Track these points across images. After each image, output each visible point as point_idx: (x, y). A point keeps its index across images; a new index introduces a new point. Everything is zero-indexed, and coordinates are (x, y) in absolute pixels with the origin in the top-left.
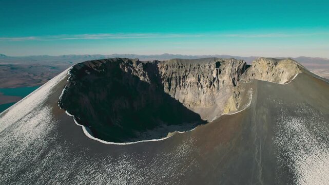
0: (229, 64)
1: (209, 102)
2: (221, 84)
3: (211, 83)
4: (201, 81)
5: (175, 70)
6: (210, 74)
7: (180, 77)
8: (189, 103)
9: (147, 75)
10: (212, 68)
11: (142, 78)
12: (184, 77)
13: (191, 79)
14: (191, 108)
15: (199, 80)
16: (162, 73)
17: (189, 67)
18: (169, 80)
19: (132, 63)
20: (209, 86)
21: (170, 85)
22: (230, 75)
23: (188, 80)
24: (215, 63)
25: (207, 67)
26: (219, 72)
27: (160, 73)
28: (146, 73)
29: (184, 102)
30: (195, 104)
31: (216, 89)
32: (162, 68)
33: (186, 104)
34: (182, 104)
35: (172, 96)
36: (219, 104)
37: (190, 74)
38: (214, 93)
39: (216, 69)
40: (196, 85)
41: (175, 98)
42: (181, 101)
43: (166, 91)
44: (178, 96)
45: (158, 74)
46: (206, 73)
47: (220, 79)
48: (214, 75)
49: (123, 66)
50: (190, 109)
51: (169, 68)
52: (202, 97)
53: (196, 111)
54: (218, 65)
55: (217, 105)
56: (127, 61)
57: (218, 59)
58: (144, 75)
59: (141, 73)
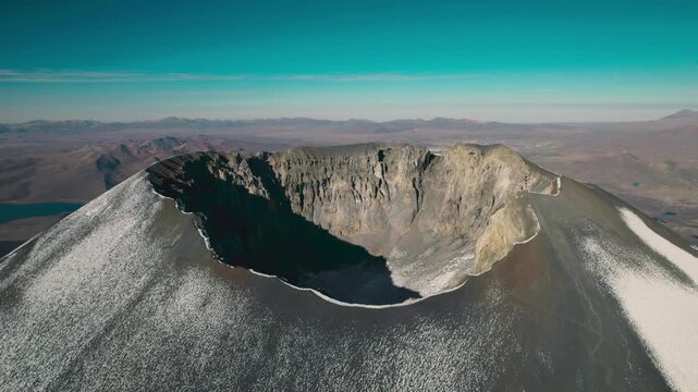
0: (404, 156)
1: (376, 224)
2: (393, 190)
3: (377, 189)
4: (358, 187)
5: (304, 167)
6: (371, 173)
7: (318, 182)
8: (339, 228)
9: (260, 184)
10: (373, 162)
11: (252, 190)
12: (325, 182)
13: (338, 185)
14: (344, 236)
15: (354, 185)
16: (280, 175)
17: (328, 161)
18: (299, 189)
19: (227, 161)
20: (373, 194)
21: (302, 197)
22: (408, 174)
23: (333, 187)
24: (376, 153)
25: (364, 161)
26: (385, 169)
27: (277, 176)
28: (259, 179)
29: (330, 226)
30: (351, 229)
31: (386, 198)
32: (279, 166)
33: (334, 232)
34: (326, 231)
35: (308, 219)
36: (394, 225)
37: (334, 175)
38: (384, 207)
39: (379, 164)
40: (350, 195)
41: (312, 223)
42: (325, 227)
43: (295, 209)
44: (318, 217)
45: (276, 180)
46: (362, 170)
47: (388, 182)
48: (378, 174)
49: (213, 168)
50: (342, 238)
51: (293, 166)
52: (364, 215)
53: (355, 242)
54: (381, 156)
55: (390, 227)
56: (217, 156)
57: (378, 145)
58: (255, 182)
59: (251, 179)
